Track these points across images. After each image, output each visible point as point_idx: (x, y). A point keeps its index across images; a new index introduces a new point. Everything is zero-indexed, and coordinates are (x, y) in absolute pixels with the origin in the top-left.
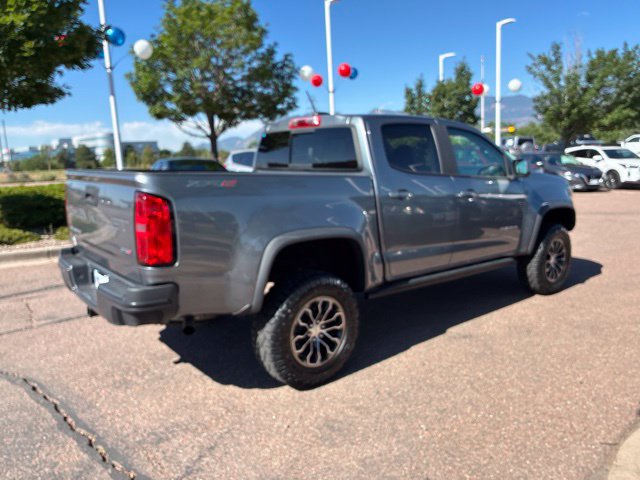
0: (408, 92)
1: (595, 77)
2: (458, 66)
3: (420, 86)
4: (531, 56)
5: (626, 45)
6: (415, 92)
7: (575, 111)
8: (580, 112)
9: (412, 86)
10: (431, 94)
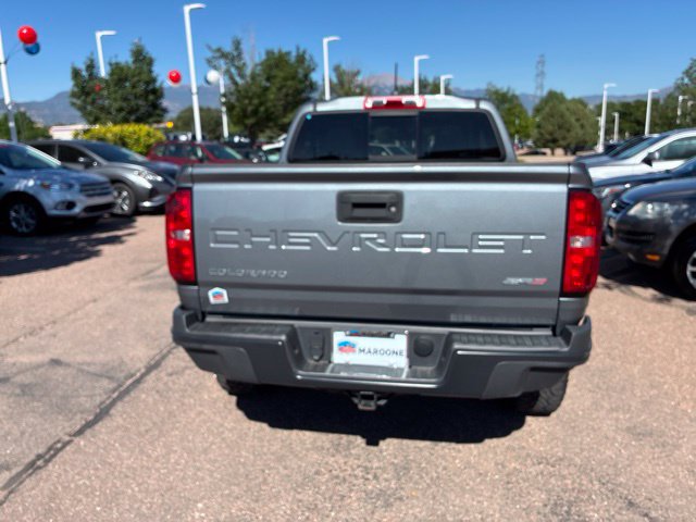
0: (76, 74)
1: (275, 77)
2: (134, 48)
3: (91, 66)
4: (209, 48)
5: (298, 49)
6: (84, 73)
7: (262, 109)
8: (266, 110)
9: (82, 66)
10: (107, 78)
